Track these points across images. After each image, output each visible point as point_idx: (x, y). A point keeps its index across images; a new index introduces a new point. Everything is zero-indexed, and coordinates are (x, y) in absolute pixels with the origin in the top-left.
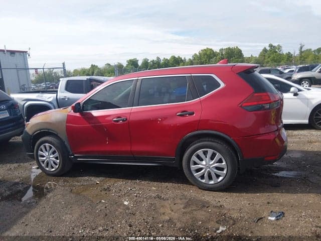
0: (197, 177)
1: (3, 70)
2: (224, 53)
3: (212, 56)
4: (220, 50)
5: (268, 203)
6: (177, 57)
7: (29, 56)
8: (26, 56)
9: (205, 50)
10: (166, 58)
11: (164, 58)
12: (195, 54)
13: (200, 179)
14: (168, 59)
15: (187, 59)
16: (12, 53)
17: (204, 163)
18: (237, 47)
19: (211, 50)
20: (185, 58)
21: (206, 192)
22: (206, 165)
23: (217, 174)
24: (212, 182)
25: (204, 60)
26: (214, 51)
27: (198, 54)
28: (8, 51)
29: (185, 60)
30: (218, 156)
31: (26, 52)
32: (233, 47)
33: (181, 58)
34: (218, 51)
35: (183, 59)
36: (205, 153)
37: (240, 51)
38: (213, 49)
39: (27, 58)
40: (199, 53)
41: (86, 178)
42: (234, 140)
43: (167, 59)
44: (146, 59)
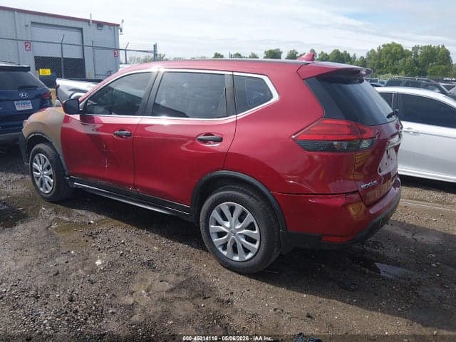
0: (217, 246)
1: (85, 48)
2: (419, 53)
3: (399, 56)
4: (413, 48)
5: (309, 316)
6: (342, 51)
7: (121, 31)
8: (118, 32)
9: (389, 45)
10: (325, 52)
11: (322, 52)
12: (373, 51)
13: (220, 249)
14: (328, 54)
15: (358, 57)
16: (100, 25)
17: (227, 224)
18: (443, 46)
19: (399, 46)
20: (354, 55)
21: (227, 271)
22: (230, 228)
23: (246, 247)
24: (236, 258)
25: (385, 60)
26: (405, 49)
27: (376, 51)
28: (94, 22)
29: (355, 58)
30: (250, 218)
31: (118, 25)
32: (436, 45)
33: (348, 55)
34: (410, 50)
35: (351, 55)
36: (232, 209)
37: (447, 53)
38: (403, 45)
39: (118, 34)
40: (379, 50)
41: (83, 212)
42: (273, 196)
43: (326, 55)
44: (294, 51)
